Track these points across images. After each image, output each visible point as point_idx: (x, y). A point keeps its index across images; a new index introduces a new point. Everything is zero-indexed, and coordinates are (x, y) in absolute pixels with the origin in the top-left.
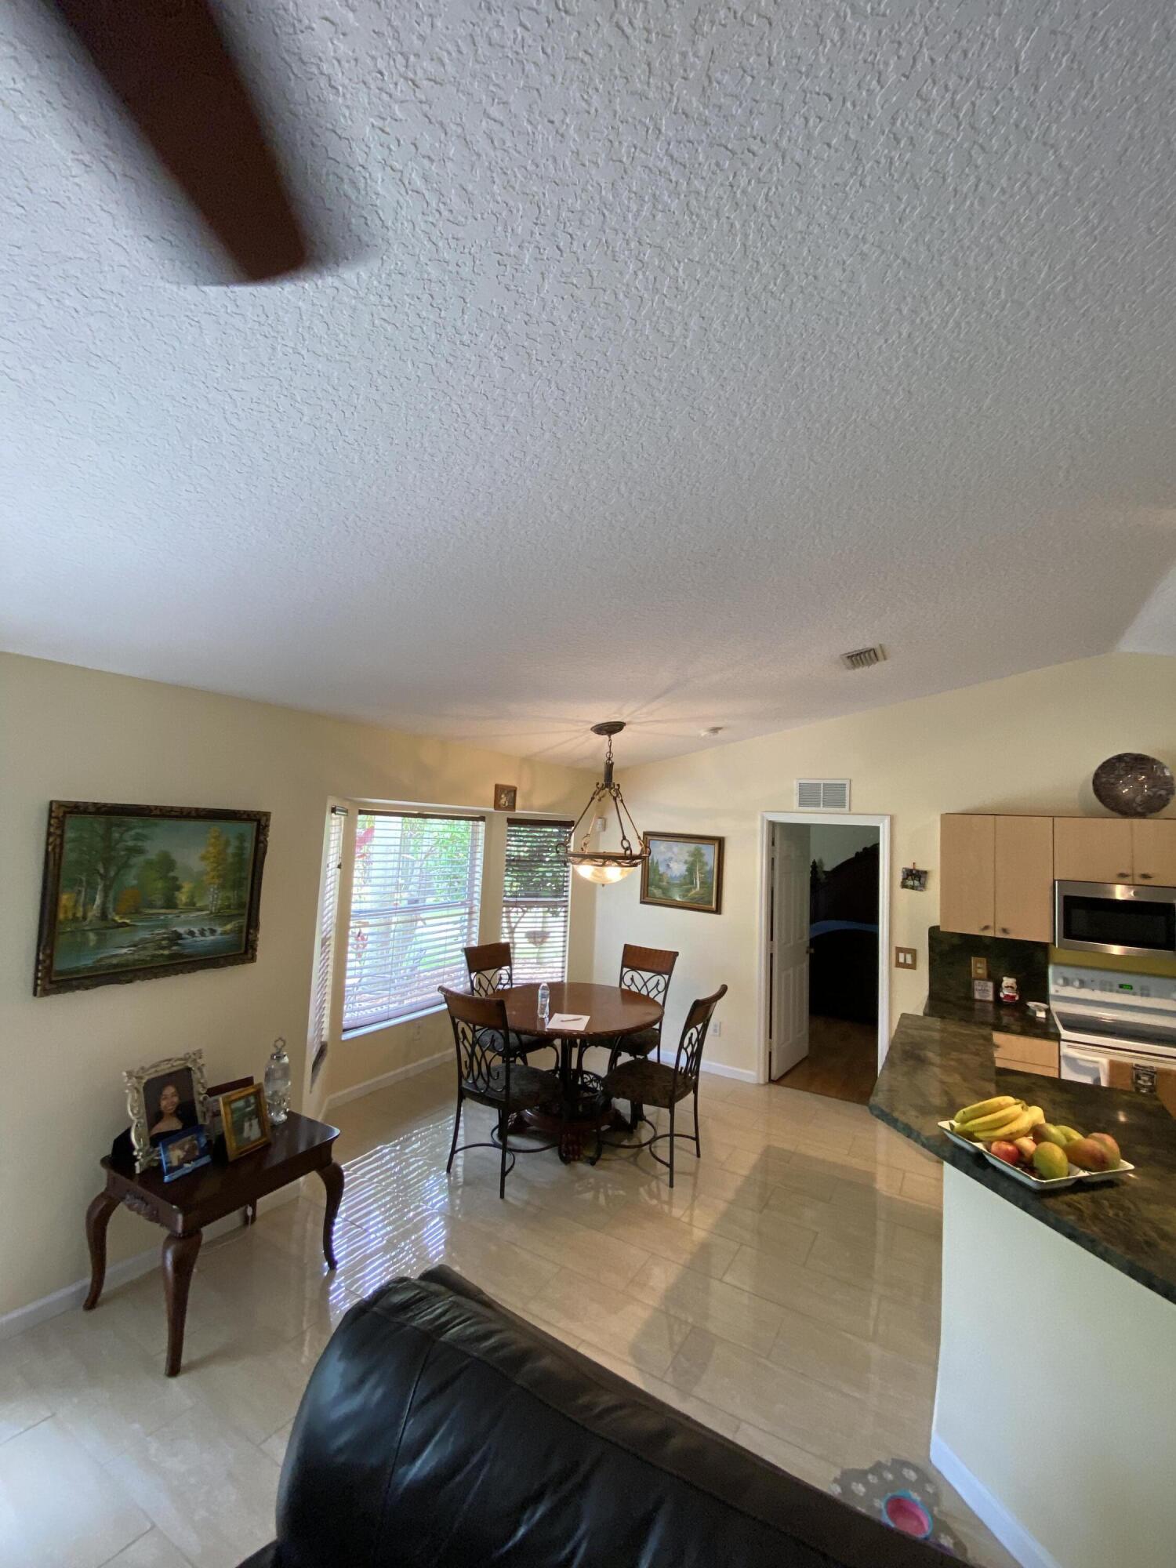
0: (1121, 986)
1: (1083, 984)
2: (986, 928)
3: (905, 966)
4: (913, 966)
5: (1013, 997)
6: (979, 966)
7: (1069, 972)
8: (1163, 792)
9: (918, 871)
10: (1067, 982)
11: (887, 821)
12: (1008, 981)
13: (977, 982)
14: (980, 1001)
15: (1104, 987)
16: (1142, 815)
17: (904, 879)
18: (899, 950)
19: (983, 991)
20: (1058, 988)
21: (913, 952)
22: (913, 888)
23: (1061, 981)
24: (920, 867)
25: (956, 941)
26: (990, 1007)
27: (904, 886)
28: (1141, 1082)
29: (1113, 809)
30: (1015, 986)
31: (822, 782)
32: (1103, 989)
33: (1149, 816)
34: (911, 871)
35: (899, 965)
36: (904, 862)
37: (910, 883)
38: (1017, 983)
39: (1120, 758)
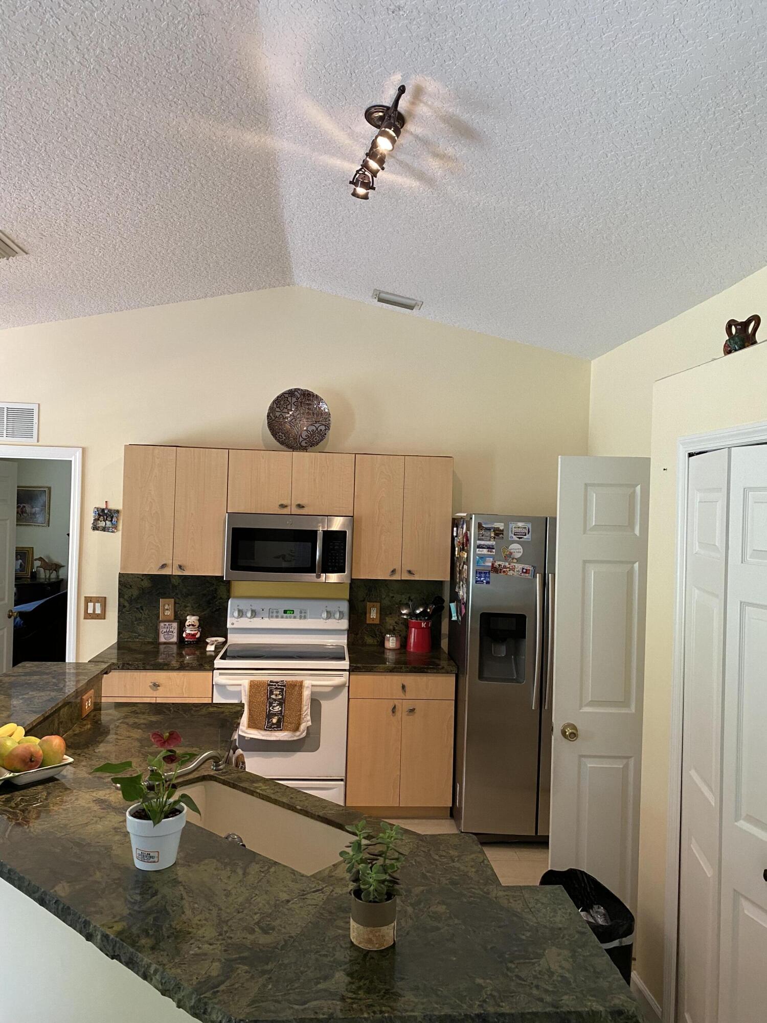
0: (285, 612)
1: (254, 614)
2: (164, 566)
3: (94, 616)
4: (102, 616)
5: (194, 635)
6: (167, 608)
7: (244, 604)
8: (323, 428)
9: (110, 511)
10: (241, 614)
11: (79, 453)
12: (191, 620)
13: (162, 624)
14: (165, 643)
15: (272, 614)
16: (305, 449)
17: (96, 520)
18: (88, 600)
19: (168, 633)
20: (234, 620)
21: (103, 601)
22: (104, 529)
23: (236, 614)
24: (112, 506)
25: (146, 584)
26: (175, 647)
27: (95, 528)
28: (273, 697)
29: (282, 443)
30: (197, 624)
31: (5, 406)
32: (270, 617)
33: (310, 449)
34: (103, 510)
35: (88, 616)
36: (96, 502)
37: (102, 524)
38: (199, 620)
39: (291, 393)
